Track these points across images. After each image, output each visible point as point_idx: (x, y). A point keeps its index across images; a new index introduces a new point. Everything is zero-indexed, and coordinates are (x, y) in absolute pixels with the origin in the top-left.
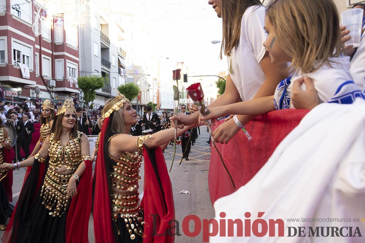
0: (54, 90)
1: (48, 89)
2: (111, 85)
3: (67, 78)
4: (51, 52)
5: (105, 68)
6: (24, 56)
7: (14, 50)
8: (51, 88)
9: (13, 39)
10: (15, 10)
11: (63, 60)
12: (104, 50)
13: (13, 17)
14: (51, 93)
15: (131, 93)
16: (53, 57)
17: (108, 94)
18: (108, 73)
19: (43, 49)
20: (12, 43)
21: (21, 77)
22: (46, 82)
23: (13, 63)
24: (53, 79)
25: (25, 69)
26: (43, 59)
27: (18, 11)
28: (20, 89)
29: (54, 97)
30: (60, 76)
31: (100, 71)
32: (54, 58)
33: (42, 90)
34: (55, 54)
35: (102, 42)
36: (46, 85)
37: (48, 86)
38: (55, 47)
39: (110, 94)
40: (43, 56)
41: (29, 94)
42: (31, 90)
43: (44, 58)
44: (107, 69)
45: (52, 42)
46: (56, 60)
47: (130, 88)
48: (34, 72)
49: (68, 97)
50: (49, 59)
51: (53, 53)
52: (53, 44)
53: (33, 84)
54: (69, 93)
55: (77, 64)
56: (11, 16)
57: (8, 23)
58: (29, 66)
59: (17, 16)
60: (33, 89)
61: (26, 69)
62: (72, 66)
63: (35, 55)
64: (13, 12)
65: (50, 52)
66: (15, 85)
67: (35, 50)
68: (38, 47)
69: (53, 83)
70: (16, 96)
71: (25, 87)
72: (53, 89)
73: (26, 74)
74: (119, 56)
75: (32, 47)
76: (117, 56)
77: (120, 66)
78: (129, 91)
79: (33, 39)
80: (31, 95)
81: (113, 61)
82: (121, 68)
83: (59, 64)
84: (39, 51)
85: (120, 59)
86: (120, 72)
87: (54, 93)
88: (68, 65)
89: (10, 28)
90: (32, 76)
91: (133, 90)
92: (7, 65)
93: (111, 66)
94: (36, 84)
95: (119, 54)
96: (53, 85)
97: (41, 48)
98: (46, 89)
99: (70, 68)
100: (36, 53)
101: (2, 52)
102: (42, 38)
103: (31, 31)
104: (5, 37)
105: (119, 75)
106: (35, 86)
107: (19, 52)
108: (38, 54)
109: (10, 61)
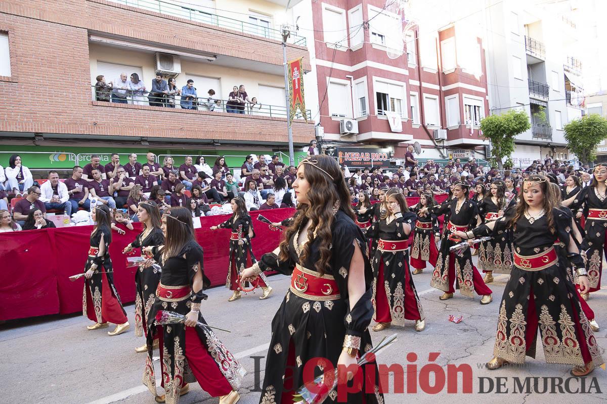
0: (445, 145)
1: (435, 144)
2: (552, 124)
3: (465, 124)
4: (439, 86)
5: (537, 97)
6: (393, 99)
7: (378, 94)
8: (440, 142)
10: (377, 35)
11: (457, 95)
12: (535, 67)
13: (374, 47)
14: (442, 150)
16: (442, 93)
17: (545, 140)
18: (544, 104)
19: (424, 85)
20: (375, 84)
21: (390, 131)
22: (431, 134)
23: (377, 113)
24: (442, 128)
25: (394, 118)
26: (425, 101)
27: (382, 36)
28: (390, 149)
29: (445, 155)
30: (453, 123)
31: (527, 102)
32: (443, 95)
33: (424, 146)
34: (444, 89)
35: (529, 53)
36: (432, 139)
37: (436, 140)
38: (443, 78)
39: (549, 141)
40: (425, 95)
43: (426, 98)
44: (541, 98)
45: (439, 72)
46: (446, 98)
47: (590, 124)
48: (410, 122)
49: (469, 153)
50: (435, 99)
51: (440, 88)
52: (440, 74)
53: (409, 138)
54: (471, 147)
55: (482, 99)
56: (371, 45)
57: (368, 56)
58: (402, 113)
59: (380, 43)
61: (397, 119)
62: (473, 103)
63: (409, 96)
64: (373, 39)
65: (437, 87)
66: (383, 143)
67: (410, 88)
70: (385, 160)
71: (399, 144)
72: (443, 143)
73: (396, 126)
74: (567, 71)
75: (404, 84)
76: (562, 72)
77: (569, 87)
78: (589, 129)
79: (406, 72)
81: (554, 82)
82: (572, 92)
83: (452, 103)
84: (419, 89)
85: (567, 74)
86: (568, 99)
87: (445, 149)
88: (465, 101)
89: (370, 64)
90: (407, 127)
91: (596, 127)
92: (369, 117)
93: (550, 91)
94: (414, 138)
95: (567, 68)
96: (442, 137)
97: (420, 84)
98: (432, 144)
99: (470, 106)
100: (412, 93)
101: (363, 99)
102: (422, 68)
103: (401, 61)
104: (364, 79)
105: (568, 104)
106: (413, 141)
107: (384, 95)
108: (417, 94)
109: (372, 111)
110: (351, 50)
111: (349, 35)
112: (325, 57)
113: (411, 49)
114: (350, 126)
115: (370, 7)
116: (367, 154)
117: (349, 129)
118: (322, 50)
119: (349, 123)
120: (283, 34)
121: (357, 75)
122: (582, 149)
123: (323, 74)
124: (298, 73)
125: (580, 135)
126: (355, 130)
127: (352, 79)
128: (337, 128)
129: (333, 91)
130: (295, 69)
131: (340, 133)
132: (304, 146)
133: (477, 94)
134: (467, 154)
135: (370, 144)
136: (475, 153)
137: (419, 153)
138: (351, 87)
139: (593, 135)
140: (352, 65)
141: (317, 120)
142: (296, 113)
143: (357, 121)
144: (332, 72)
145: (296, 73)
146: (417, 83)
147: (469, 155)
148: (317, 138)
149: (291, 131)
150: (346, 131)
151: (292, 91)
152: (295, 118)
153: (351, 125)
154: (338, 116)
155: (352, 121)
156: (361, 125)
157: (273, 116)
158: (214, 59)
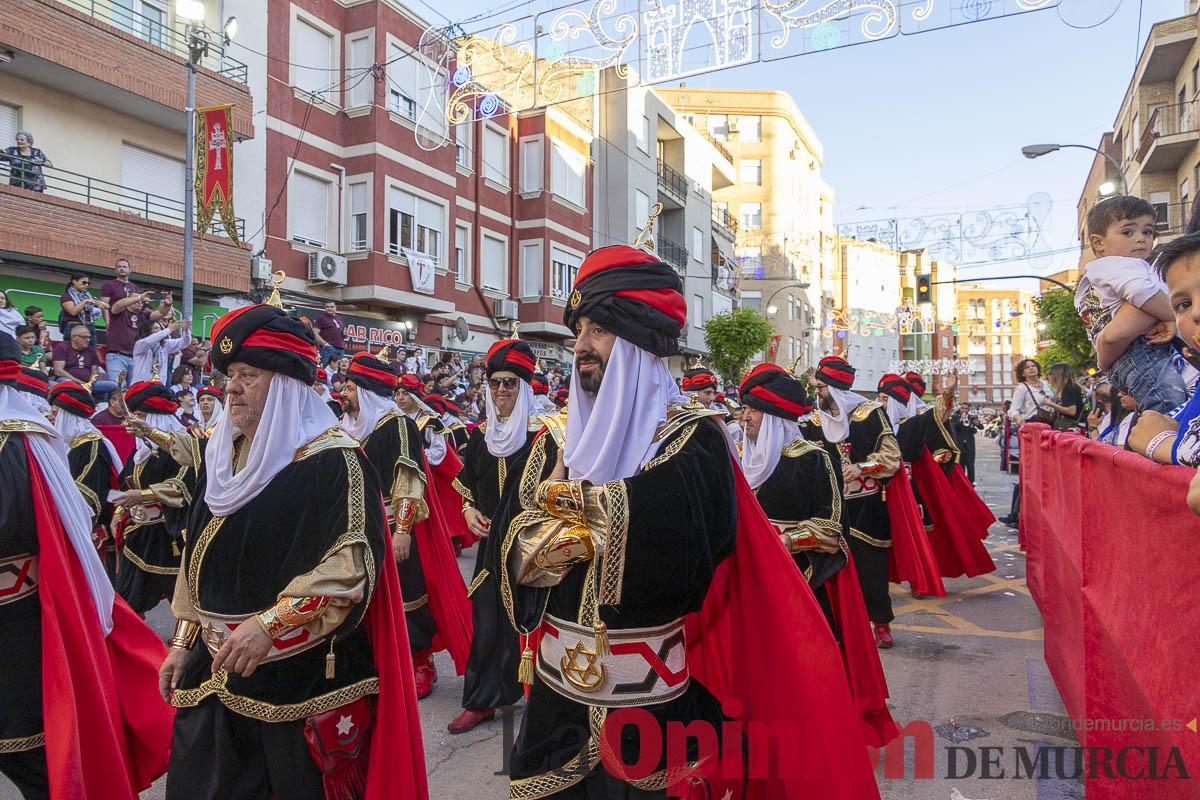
1: (495, 326)
3: (551, 296)
4: (510, 219)
6: (422, 228)
7: (394, 213)
8: (505, 323)
9: (389, 180)
10: (401, 98)
11: (540, 241)
12: (670, 214)
13: (393, 118)
15: (745, 341)
16: (515, 233)
19: (484, 211)
20: (388, 192)
21: (410, 288)
22: (490, 306)
23: (387, 249)
24: (511, 298)
25: (422, 266)
26: (483, 241)
27: (410, 101)
28: (409, 325)
30: (530, 292)
32: (516, 236)
33: (474, 328)
34: (519, 225)
35: (662, 189)
36: (490, 316)
37: (497, 318)
38: (523, 206)
40: (484, 231)
41: (439, 340)
42: (444, 328)
43: (486, 236)
45: (512, 193)
46: (522, 243)
47: (742, 325)
48: (451, 277)
49: (554, 350)
50: (502, 242)
51: (513, 222)
52: (515, 197)
53: (447, 309)
54: (557, 339)
56: (387, 114)
57: (379, 135)
58: (437, 257)
59: (407, 115)
60: (453, 324)
61: (425, 267)
62: (567, 260)
63: (453, 227)
64: (392, 103)
65: (507, 220)
66: (396, 312)
67: (456, 212)
68: (468, 205)
69: (510, 309)
70: (398, 345)
71: (428, 318)
72: (510, 326)
73: (424, 280)
74: (717, 231)
75: (446, 203)
76: (709, 232)
77: (717, 258)
78: (740, 333)
79: (452, 181)
80: (445, 343)
81: (696, 245)
82: (720, 268)
83: (530, 255)
84: (473, 218)
85: (719, 240)
86: (715, 276)
88: (555, 256)
89: (381, 149)
90: (445, 286)
91: (749, 330)
92: (371, 255)
93: (690, 260)
94: (456, 310)
95: (716, 226)
96: (509, 315)
97: (477, 208)
98: (491, 326)
99: (561, 265)
100: (459, 222)
101: (361, 218)
102: (483, 179)
103: (444, 157)
104: (369, 177)
105: (714, 288)
106: (455, 315)
107: (407, 218)
108: (469, 226)
109: (378, 244)
110: (345, 114)
111: (343, 82)
112: (289, 118)
113: (464, 137)
114: (329, 267)
115: (390, 38)
116: (362, 329)
117: (329, 273)
118: (282, 98)
119: (331, 261)
120: (192, 45)
121: (355, 166)
122: (728, 364)
123: (279, 149)
124: (222, 137)
125: (727, 340)
126: (340, 276)
127: (344, 173)
128: (301, 266)
129: (298, 189)
130: (217, 127)
131: (306, 279)
132: (223, 295)
133: (576, 245)
134: (551, 352)
135: (369, 310)
136: (565, 352)
137: (463, 339)
138: (340, 189)
139: (745, 343)
140: (345, 144)
141: (258, 244)
142: (212, 222)
143: (345, 260)
144: (301, 151)
145: (218, 135)
146: (470, 205)
147: (554, 353)
148: (255, 281)
149: (190, 257)
150: (321, 275)
151: (205, 172)
152: (209, 231)
153: (333, 265)
154: (307, 243)
155: (336, 258)
156: (353, 267)
157: (151, 217)
158: (7, 59)
